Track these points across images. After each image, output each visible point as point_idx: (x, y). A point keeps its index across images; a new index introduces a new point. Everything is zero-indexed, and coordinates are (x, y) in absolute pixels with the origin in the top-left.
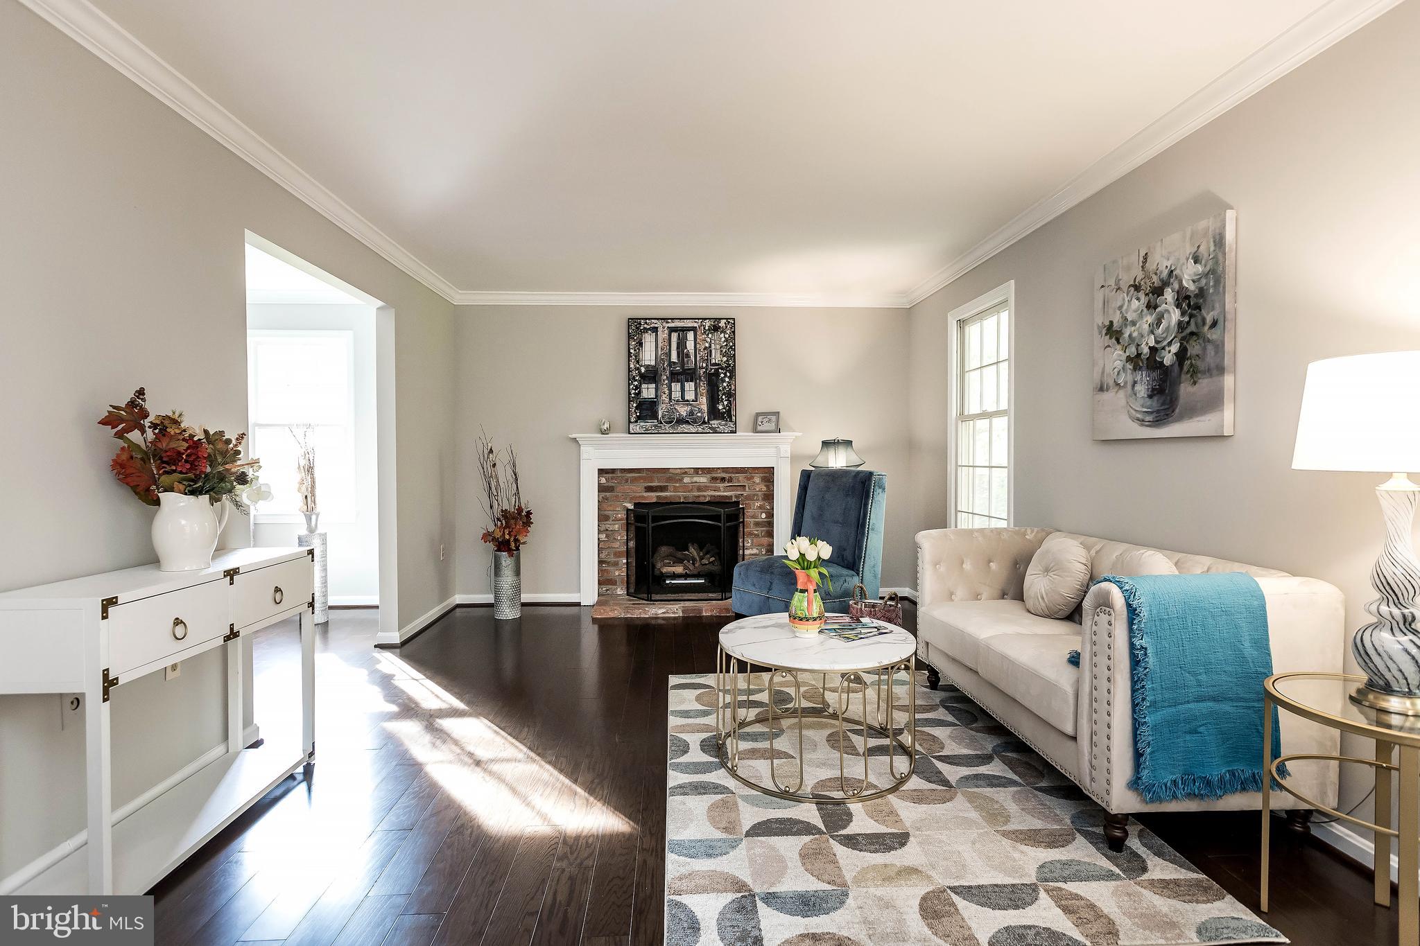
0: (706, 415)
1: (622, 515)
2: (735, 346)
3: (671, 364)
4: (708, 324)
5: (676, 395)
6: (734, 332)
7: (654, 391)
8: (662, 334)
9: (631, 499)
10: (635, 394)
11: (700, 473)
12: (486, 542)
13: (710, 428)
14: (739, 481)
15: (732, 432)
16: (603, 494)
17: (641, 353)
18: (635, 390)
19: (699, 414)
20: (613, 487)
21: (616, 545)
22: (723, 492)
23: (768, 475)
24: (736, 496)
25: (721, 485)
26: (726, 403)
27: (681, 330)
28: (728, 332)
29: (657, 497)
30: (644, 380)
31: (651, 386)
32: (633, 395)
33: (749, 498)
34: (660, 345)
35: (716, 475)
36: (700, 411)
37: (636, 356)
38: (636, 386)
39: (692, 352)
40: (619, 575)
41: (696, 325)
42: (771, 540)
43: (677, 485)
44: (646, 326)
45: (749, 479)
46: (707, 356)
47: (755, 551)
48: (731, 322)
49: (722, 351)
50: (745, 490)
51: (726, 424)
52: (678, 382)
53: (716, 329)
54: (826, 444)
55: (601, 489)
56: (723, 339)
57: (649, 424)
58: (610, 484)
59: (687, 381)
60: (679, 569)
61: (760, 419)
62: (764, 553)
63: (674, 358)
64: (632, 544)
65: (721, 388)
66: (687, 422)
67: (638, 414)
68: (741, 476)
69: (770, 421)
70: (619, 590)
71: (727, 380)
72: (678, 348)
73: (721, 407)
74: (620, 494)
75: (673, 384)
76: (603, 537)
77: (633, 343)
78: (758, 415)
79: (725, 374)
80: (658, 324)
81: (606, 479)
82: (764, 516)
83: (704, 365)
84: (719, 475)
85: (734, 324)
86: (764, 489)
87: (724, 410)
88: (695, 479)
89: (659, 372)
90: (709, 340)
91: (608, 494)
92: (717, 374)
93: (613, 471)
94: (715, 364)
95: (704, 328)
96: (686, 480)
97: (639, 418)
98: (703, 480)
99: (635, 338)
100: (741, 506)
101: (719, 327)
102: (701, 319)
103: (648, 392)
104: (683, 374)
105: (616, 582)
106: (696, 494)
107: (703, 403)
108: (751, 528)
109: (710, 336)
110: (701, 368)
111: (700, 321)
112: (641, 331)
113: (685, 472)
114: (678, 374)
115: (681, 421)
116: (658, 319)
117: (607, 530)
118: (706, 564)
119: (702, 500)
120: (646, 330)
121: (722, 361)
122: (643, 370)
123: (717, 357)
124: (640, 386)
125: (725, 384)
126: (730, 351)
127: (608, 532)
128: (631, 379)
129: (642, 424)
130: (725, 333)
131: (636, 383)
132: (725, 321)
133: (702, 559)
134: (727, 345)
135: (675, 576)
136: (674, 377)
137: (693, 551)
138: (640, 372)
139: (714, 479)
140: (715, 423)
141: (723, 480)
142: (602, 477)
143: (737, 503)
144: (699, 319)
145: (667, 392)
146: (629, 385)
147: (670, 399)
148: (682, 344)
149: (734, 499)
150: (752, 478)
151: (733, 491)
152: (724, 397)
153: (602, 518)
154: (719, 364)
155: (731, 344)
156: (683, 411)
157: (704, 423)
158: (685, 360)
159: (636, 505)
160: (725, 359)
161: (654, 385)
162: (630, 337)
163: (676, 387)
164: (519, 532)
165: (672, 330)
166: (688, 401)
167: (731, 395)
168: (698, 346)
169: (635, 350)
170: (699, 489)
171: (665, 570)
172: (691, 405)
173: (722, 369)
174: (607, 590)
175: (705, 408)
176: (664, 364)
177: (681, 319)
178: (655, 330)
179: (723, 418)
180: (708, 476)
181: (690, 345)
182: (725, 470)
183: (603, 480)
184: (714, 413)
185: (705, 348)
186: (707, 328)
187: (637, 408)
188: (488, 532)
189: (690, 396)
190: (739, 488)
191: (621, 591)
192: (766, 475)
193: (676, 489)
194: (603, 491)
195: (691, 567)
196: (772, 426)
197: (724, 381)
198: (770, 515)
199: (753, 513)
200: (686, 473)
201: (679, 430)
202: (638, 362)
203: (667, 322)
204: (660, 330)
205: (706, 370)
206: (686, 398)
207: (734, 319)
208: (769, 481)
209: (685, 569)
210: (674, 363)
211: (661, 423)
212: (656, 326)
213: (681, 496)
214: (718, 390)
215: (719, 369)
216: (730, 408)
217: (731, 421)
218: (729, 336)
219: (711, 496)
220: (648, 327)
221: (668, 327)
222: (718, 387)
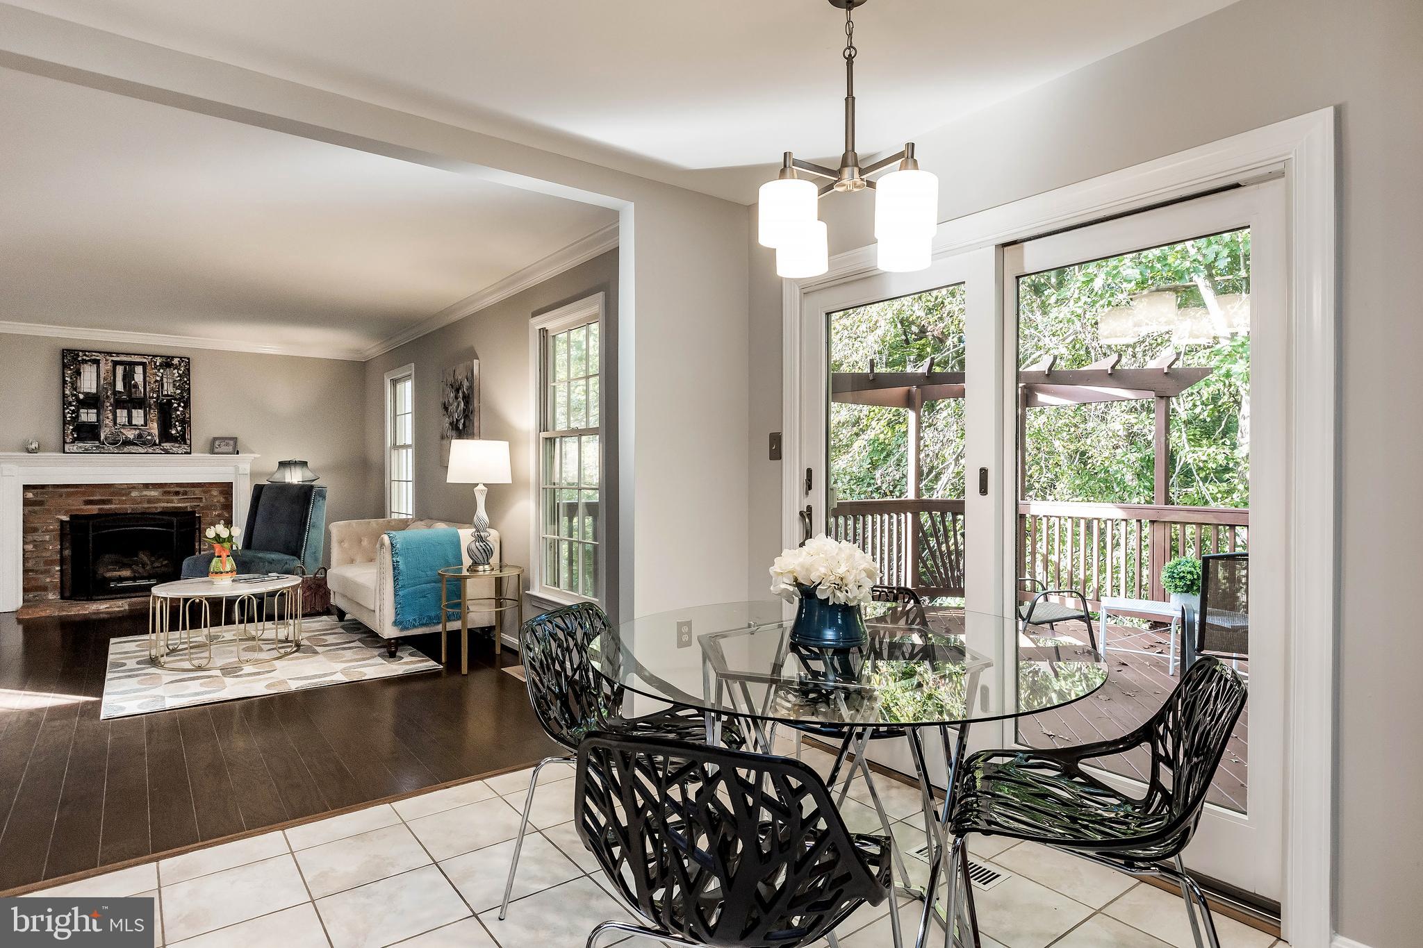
0: (157, 438)
1: (54, 527)
2: (189, 381)
3: (115, 393)
4: (159, 361)
5: (122, 420)
6: (189, 370)
7: (95, 415)
8: (105, 367)
9: (67, 511)
10: (72, 417)
11: (151, 487)
13: (161, 449)
14: (195, 494)
15: (186, 453)
16: (29, 508)
17: (79, 381)
18: (72, 414)
19: (149, 438)
20: (44, 501)
21: (47, 554)
22: (176, 503)
23: (227, 488)
24: (191, 507)
25: (175, 498)
26: (179, 428)
27: (127, 364)
28: (182, 369)
29: (99, 509)
30: (83, 405)
31: (90, 411)
32: (68, 419)
33: (209, 508)
34: (102, 375)
35: (169, 490)
36: (150, 434)
37: (72, 384)
38: (73, 411)
39: (141, 383)
40: (50, 582)
41: (145, 360)
43: (123, 498)
44: (84, 357)
45: (205, 492)
46: (159, 388)
48: (186, 362)
49: (175, 385)
50: (201, 501)
51: (180, 447)
52: (124, 408)
53: (168, 365)
54: (283, 464)
55: (28, 503)
56: (177, 375)
57: (89, 444)
58: (39, 499)
59: (135, 408)
60: (126, 573)
61: (217, 443)
63: (120, 387)
64: (67, 552)
65: (174, 416)
66: (136, 445)
67: (76, 436)
68: (197, 491)
69: (227, 445)
70: (50, 595)
71: (181, 409)
72: (124, 379)
73: (174, 432)
74: (51, 508)
75: (118, 411)
76: (30, 547)
77: (69, 372)
78: (215, 439)
79: (179, 405)
80: (100, 357)
81: (33, 494)
83: (155, 395)
84: (172, 489)
85: (189, 362)
86: (222, 500)
87: (178, 435)
88: (145, 493)
89: (102, 399)
90: (160, 374)
91: (36, 508)
92: (169, 403)
93: (44, 486)
94: (168, 395)
95: (155, 364)
96: (134, 494)
97: (76, 439)
98: (154, 493)
99: (72, 367)
100: (197, 515)
101: (172, 364)
102: (150, 356)
103: (89, 416)
104: (130, 401)
105: (46, 588)
106: (146, 505)
107: (154, 428)
109: (161, 371)
110: (153, 398)
112: (78, 362)
113: (133, 487)
114: (124, 401)
115: (127, 443)
116: (100, 352)
117: (34, 541)
118: (158, 566)
119: (152, 510)
120: (85, 361)
121: (175, 393)
122: (82, 396)
123: (169, 389)
124: (78, 410)
125: (178, 413)
126: (184, 385)
127: (35, 543)
128: (65, 404)
129: (81, 444)
130: (179, 369)
131: (73, 408)
132: (179, 359)
133: (152, 563)
134: (180, 380)
135: (121, 579)
136: (119, 404)
137: (143, 557)
138: (78, 398)
139: (167, 493)
140: (167, 445)
141: (177, 493)
142: (28, 492)
143: (194, 512)
144: (149, 356)
145: (111, 417)
146: (64, 409)
147: (115, 424)
148: (128, 377)
149: (189, 509)
150: (210, 491)
151: (188, 502)
152: (177, 423)
153: (29, 530)
154: (171, 396)
155: (186, 379)
156: (130, 434)
157: (155, 444)
158: (133, 390)
159: (72, 516)
160: (179, 391)
161: (95, 411)
162: (63, 366)
163: (122, 415)
165: (115, 363)
166: (135, 425)
167: (186, 422)
168: (148, 379)
169: (71, 378)
170: (149, 501)
171: (109, 575)
172: (139, 429)
173: (175, 399)
174: (35, 596)
175: (155, 431)
176: (107, 392)
177: (127, 354)
178: (97, 362)
179: (177, 442)
180: (161, 490)
181: (139, 378)
182: (179, 485)
183: (29, 496)
184: (165, 436)
185: (156, 381)
186: (158, 364)
187: (74, 430)
189: (138, 421)
190: (195, 500)
191: (52, 596)
192: (224, 488)
193: (122, 502)
194: (30, 505)
195: (141, 570)
196: (230, 449)
197: (179, 410)
199: (209, 519)
201: (125, 450)
202: (76, 389)
203: (111, 356)
204: (102, 362)
205: (157, 400)
206: (134, 423)
207: (189, 359)
208: (227, 493)
209: (134, 571)
210: (120, 392)
211: (104, 444)
212: (98, 358)
213: (128, 507)
214: (171, 418)
215: (172, 399)
216: (184, 433)
217: (185, 443)
218: (183, 372)
219: (163, 508)
220: (87, 358)
221: (112, 360)
222: (171, 415)
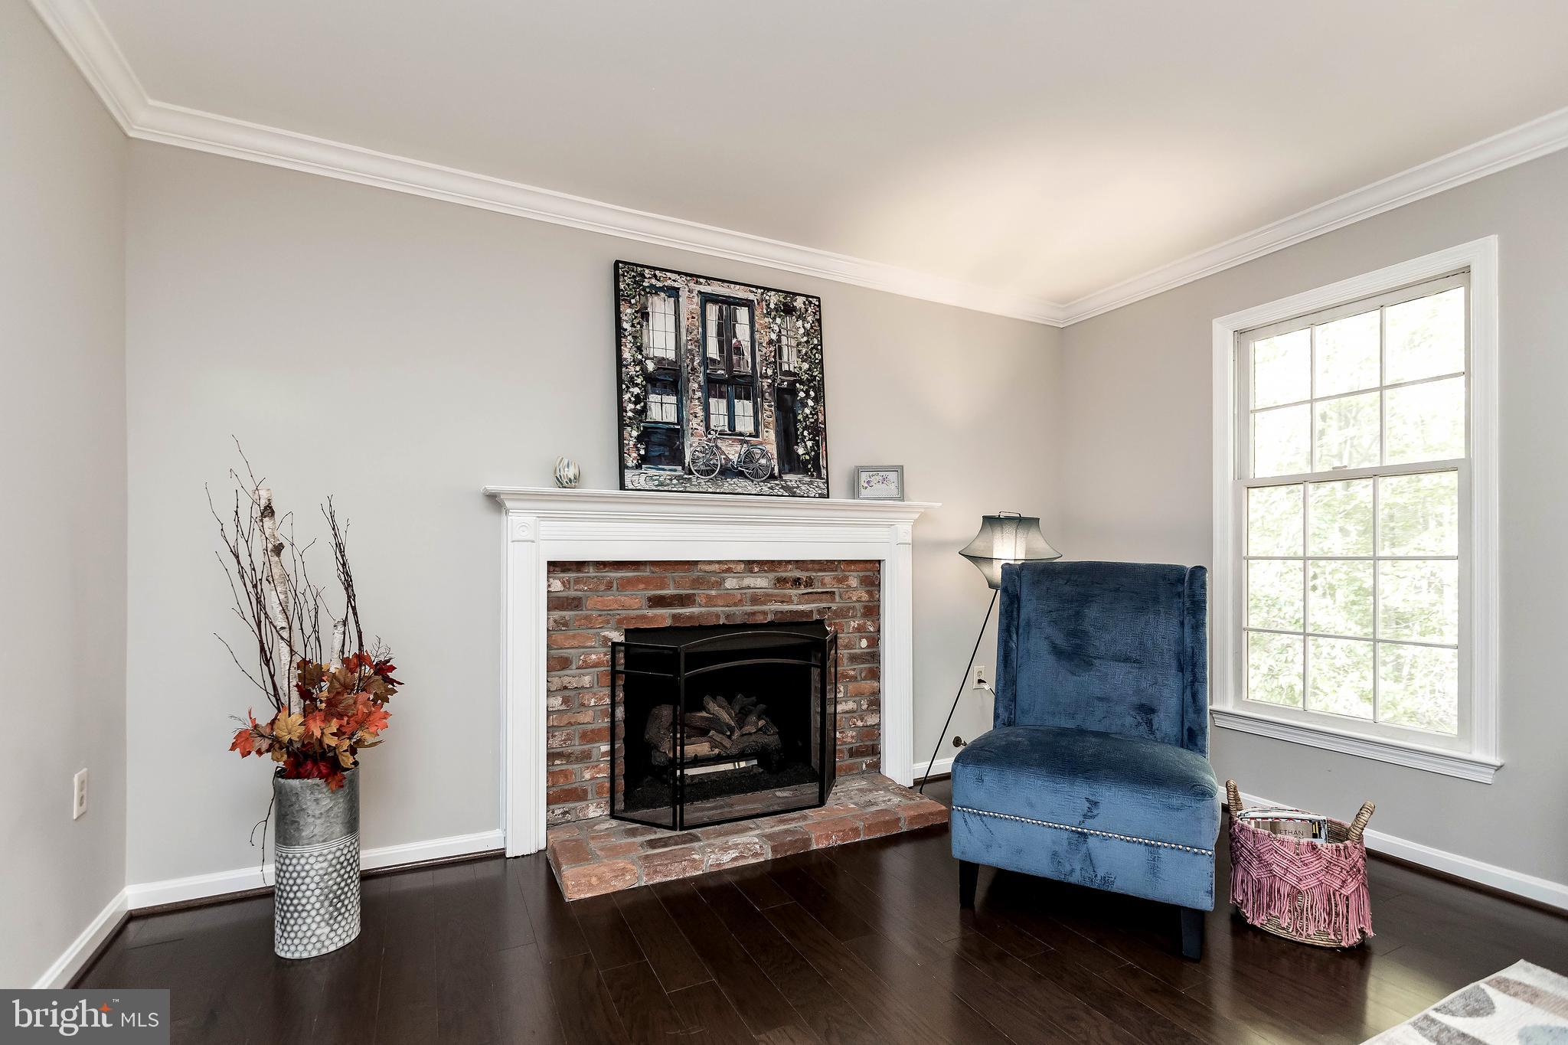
0: (775, 463)
1: (599, 655)
2: (821, 345)
3: (706, 361)
4: (774, 299)
5: (719, 421)
6: (819, 321)
7: (673, 408)
8: (690, 305)
9: (620, 622)
10: (634, 411)
11: (756, 570)
12: (245, 754)
13: (783, 487)
14: (823, 584)
15: (821, 496)
16: (557, 614)
17: (645, 332)
18: (636, 403)
20: (579, 599)
21: (586, 717)
22: (797, 604)
23: (871, 572)
24: (819, 611)
25: (794, 592)
26: (809, 444)
27: (723, 302)
28: (810, 319)
29: (674, 617)
30: (654, 386)
31: (666, 399)
32: (630, 414)
33: (842, 613)
34: (684, 323)
35: (784, 575)
36: (764, 454)
37: (635, 338)
38: (637, 396)
39: (746, 345)
40: (593, 778)
41: (751, 297)
42: (876, 684)
43: (713, 593)
44: (653, 281)
45: (841, 580)
46: (775, 359)
47: (851, 705)
48: (815, 303)
49: (799, 351)
50: (833, 600)
51: (811, 483)
52: (721, 396)
53: (788, 310)
54: (990, 521)
55: (555, 603)
56: (802, 331)
57: (665, 473)
58: (572, 593)
59: (739, 398)
60: (701, 748)
61: (864, 476)
62: (865, 707)
63: (713, 351)
64: (620, 712)
65: (800, 417)
66: (741, 474)
67: (642, 452)
68: (828, 577)
69: (885, 481)
70: (592, 808)
71: (811, 403)
72: (720, 334)
73: (801, 451)
74: (595, 614)
75: (712, 401)
76: (557, 702)
77: (629, 311)
78: (858, 471)
80: (680, 283)
81: (563, 583)
82: (864, 643)
83: (770, 372)
84: (789, 574)
85: (819, 306)
86: (865, 597)
87: (807, 457)
88: (749, 581)
89: (685, 375)
90: (776, 328)
91: (568, 614)
92: (792, 391)
93: (580, 565)
94: (789, 373)
95: (768, 306)
96: (733, 583)
97: (644, 460)
98: (760, 582)
99: (633, 301)
100: (828, 628)
101: (794, 309)
102: (761, 288)
103: (662, 409)
104: (731, 384)
105: (585, 792)
106: (748, 608)
107: (770, 439)
108: (846, 667)
109: (778, 320)
110: (765, 376)
111: (760, 291)
112: (644, 290)
113: (727, 567)
114: (721, 382)
115: (729, 471)
116: (679, 273)
117: (565, 688)
118: (750, 734)
119: (760, 619)
120: (655, 290)
121: (801, 368)
122: (650, 366)
123: (791, 361)
124: (646, 397)
125: (807, 411)
126: (814, 353)
127: (566, 693)
128: (622, 383)
129: (652, 472)
130: (804, 320)
131: (636, 390)
132: (804, 299)
133: (740, 724)
134: (807, 342)
135: (697, 761)
136: (713, 386)
137: (718, 711)
138: (644, 370)
139: (781, 582)
140: (791, 479)
141: (797, 582)
142: (555, 578)
143: (822, 624)
144: (757, 287)
145: (701, 414)
146: (620, 393)
147: (707, 427)
148: (726, 328)
149: (816, 617)
150: (846, 578)
151: (813, 602)
152: (806, 433)
153: (557, 664)
154: (795, 375)
155: (816, 342)
156: (733, 452)
157: (772, 477)
158: (735, 357)
159: (628, 632)
160: (806, 366)
161: (673, 399)
162: (618, 297)
163: (718, 406)
164: (362, 724)
165: (707, 299)
166: (741, 434)
167: (818, 431)
168: (757, 336)
169: (633, 326)
170: (755, 600)
172: (747, 442)
173: (801, 382)
174: (564, 813)
175: (772, 449)
176: (692, 361)
177: (722, 281)
178: (673, 292)
179: (806, 471)
180: (772, 575)
181: (743, 333)
182: (799, 564)
183: (557, 586)
184: (790, 461)
185: (771, 342)
186: (772, 306)
187: (639, 439)
188: (256, 727)
189: (745, 425)
190: (824, 596)
191: (595, 810)
192: (868, 573)
193: (710, 601)
194: (556, 608)
195: (727, 743)
196: (892, 489)
197: (806, 405)
198: (875, 641)
199: (849, 638)
200: (729, 570)
201: (726, 487)
202: (640, 349)
203: (697, 282)
204: (684, 294)
205: (774, 381)
206: (738, 429)
207: (819, 299)
208: (872, 584)
209: (714, 744)
210: (713, 361)
211: (691, 473)
212: (676, 285)
213: (720, 613)
214: (796, 421)
215: (795, 382)
216: (817, 455)
217: (819, 477)
218: (812, 327)
219: (776, 613)
220: (659, 284)
221: (700, 292)
222: (795, 415)
